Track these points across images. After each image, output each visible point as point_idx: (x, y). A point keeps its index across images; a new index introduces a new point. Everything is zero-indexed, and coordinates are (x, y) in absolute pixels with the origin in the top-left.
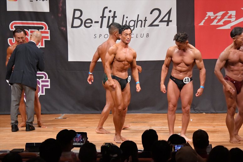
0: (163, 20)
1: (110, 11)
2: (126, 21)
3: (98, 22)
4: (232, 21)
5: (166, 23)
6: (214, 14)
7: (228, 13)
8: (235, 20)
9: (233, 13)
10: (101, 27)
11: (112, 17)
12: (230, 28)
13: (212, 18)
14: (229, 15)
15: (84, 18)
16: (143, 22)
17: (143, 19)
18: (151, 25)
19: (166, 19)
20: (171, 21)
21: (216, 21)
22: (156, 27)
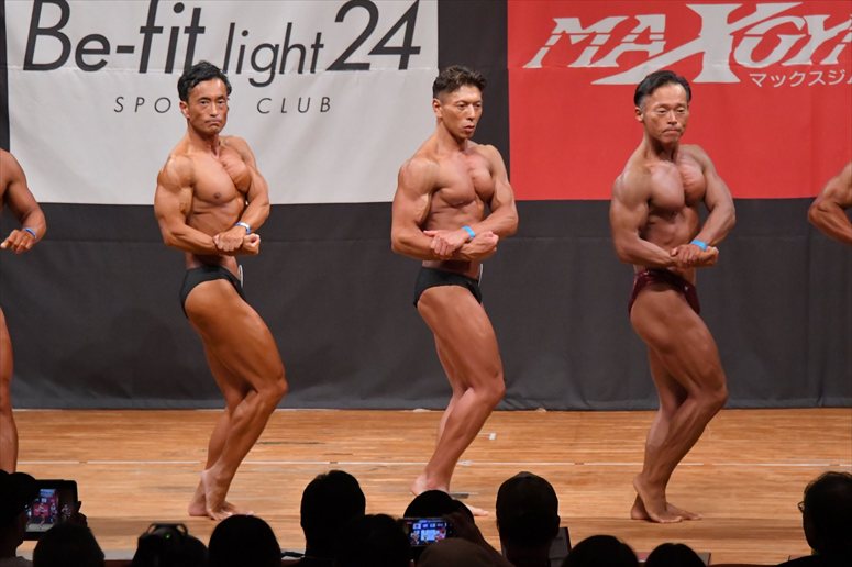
0: (387, 45)
1: (179, 8)
2: (243, 48)
3: (130, 49)
4: (650, 55)
5: (397, 58)
6: (584, 26)
7: (638, 23)
8: (661, 50)
9: (656, 22)
10: (143, 69)
11: (187, 30)
13: (574, 40)
14: (639, 29)
15: (75, 32)
16: (310, 53)
17: (308, 43)
18: (339, 65)
19: (397, 40)
20: (417, 50)
21: (590, 52)
22: (358, 72)
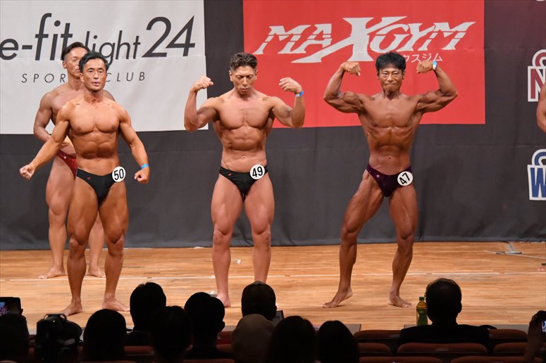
0: (177, 42)
1: (57, 23)
2: (94, 45)
3: (30, 47)
4: (323, 47)
5: (182, 50)
6: (286, 30)
7: (316, 29)
8: (329, 44)
9: (326, 28)
10: (38, 58)
11: (62, 36)
12: (320, 61)
13: (281, 38)
14: (317, 32)
16: (132, 48)
17: (132, 41)
18: (149, 54)
19: (182, 40)
20: (193, 45)
21: (290, 45)
22: (160, 58)
